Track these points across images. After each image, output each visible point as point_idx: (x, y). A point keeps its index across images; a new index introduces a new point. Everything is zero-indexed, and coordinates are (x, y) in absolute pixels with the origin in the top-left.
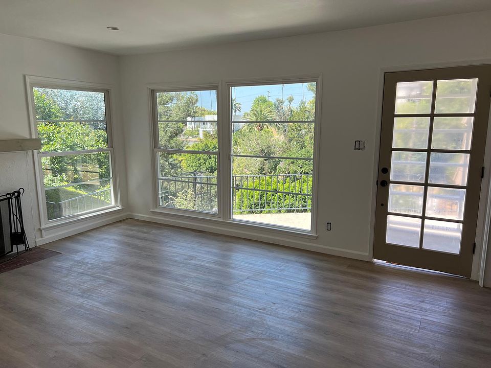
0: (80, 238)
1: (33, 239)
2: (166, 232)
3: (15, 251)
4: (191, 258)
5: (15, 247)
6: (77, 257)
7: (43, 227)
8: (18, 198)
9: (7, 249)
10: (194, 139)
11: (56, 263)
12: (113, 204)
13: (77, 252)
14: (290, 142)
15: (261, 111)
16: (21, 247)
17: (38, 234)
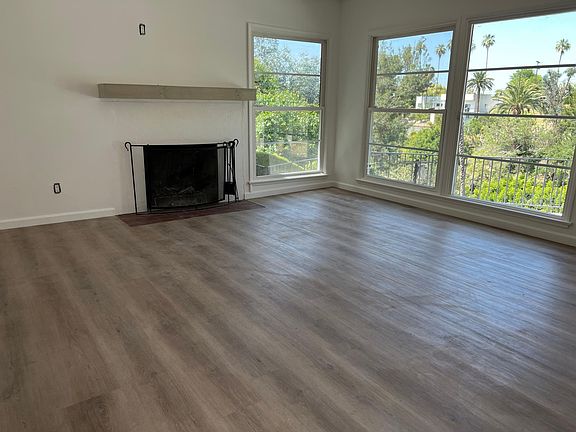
0: (283, 197)
1: (243, 192)
2: (370, 203)
3: (226, 200)
4: (394, 227)
5: (226, 196)
6: (279, 212)
7: (252, 181)
8: (232, 148)
9: (221, 196)
10: (423, 125)
11: (260, 214)
12: (318, 169)
13: (279, 208)
14: (562, 132)
15: (522, 88)
16: (232, 198)
17: (247, 188)
